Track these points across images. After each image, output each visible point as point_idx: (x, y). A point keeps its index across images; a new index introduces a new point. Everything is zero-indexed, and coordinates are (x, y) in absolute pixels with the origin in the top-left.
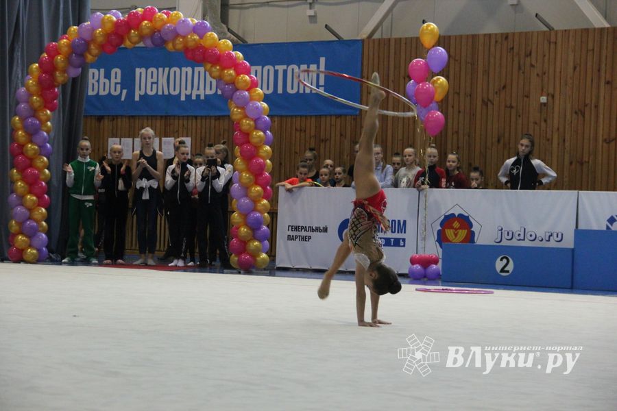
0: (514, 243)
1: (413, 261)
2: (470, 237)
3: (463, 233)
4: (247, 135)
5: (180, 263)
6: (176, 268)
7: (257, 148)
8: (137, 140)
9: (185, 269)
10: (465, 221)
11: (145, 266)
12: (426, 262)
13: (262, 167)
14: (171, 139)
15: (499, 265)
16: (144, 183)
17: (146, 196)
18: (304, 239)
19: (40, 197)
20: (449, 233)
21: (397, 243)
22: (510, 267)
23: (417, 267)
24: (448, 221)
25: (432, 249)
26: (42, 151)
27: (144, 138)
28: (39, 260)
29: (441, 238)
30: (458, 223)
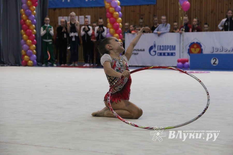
0: (219, 53)
1: (179, 61)
2: (201, 51)
3: (198, 50)
4: (112, 14)
5: (88, 65)
6: (86, 67)
7: (116, 19)
8: (69, 17)
9: (90, 67)
10: (198, 45)
11: (74, 66)
12: (183, 62)
13: (118, 27)
14: (83, 17)
15: (212, 61)
16: (72, 34)
17: (74, 39)
18: (135, 54)
19: (33, 41)
20: (193, 50)
21: (172, 54)
22: (217, 62)
23: (180, 64)
24: (192, 45)
25: (186, 56)
26: (33, 23)
27: (71, 16)
28: (33, 65)
29: (190, 52)
30: (196, 46)
